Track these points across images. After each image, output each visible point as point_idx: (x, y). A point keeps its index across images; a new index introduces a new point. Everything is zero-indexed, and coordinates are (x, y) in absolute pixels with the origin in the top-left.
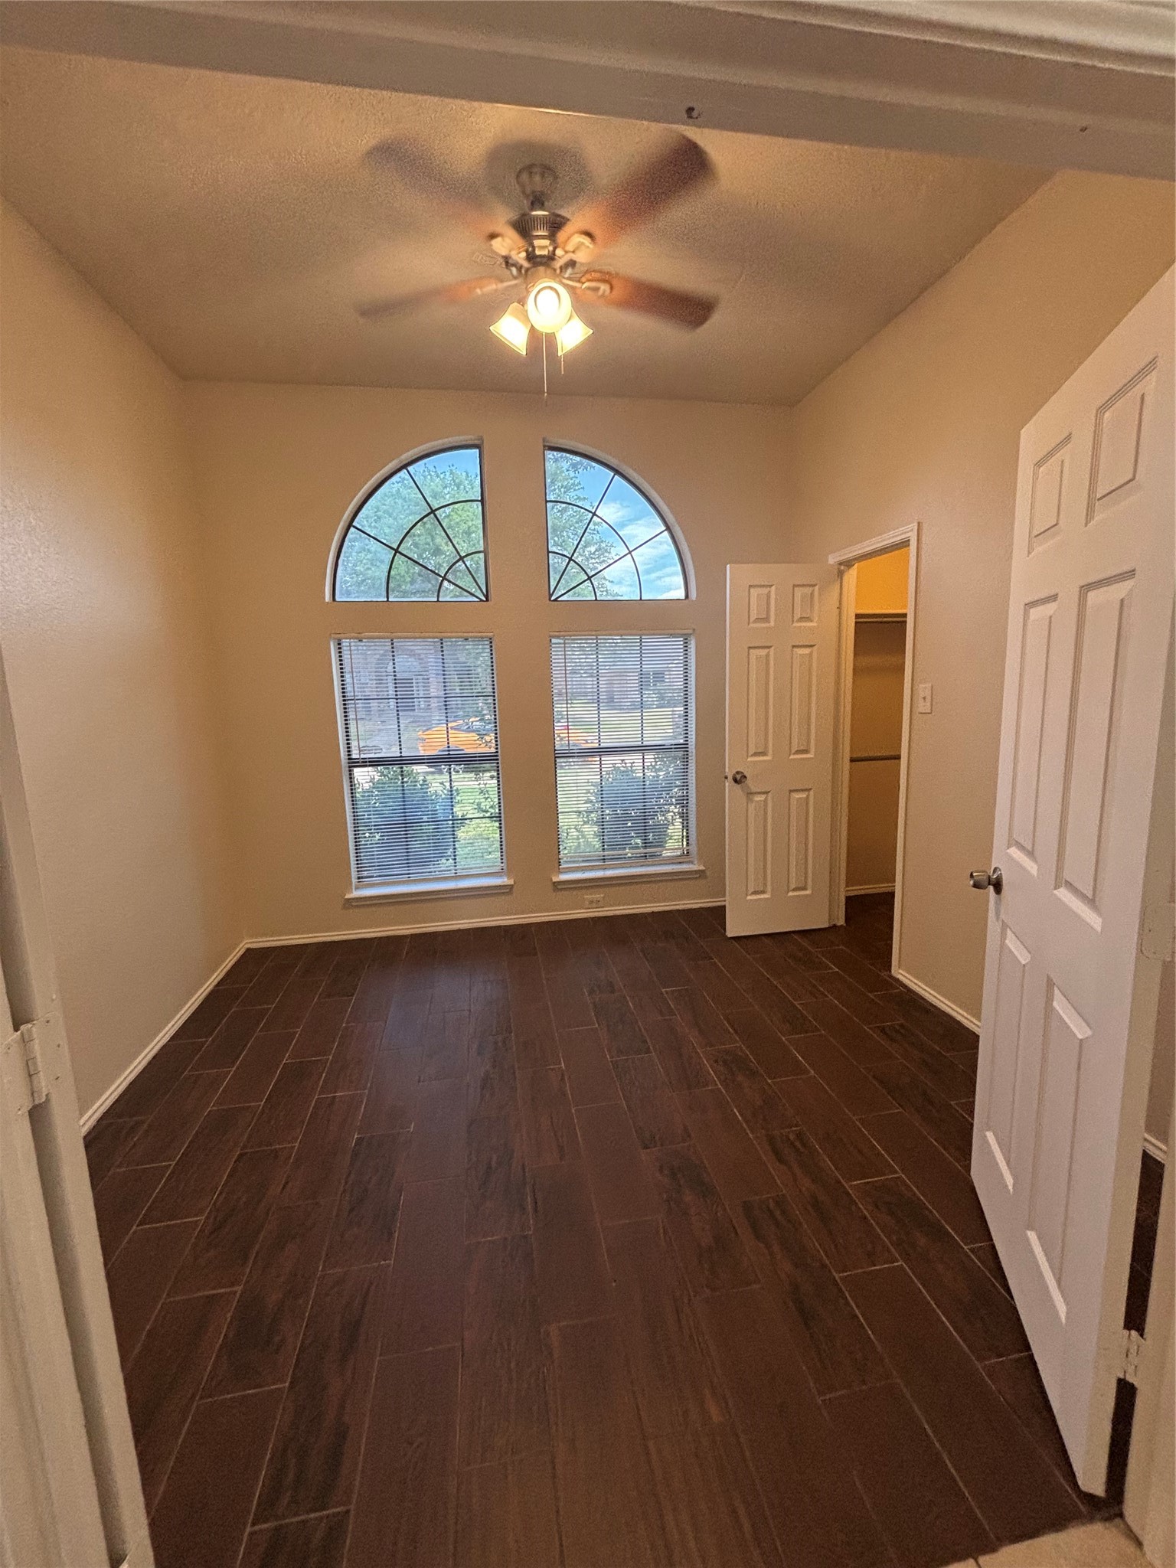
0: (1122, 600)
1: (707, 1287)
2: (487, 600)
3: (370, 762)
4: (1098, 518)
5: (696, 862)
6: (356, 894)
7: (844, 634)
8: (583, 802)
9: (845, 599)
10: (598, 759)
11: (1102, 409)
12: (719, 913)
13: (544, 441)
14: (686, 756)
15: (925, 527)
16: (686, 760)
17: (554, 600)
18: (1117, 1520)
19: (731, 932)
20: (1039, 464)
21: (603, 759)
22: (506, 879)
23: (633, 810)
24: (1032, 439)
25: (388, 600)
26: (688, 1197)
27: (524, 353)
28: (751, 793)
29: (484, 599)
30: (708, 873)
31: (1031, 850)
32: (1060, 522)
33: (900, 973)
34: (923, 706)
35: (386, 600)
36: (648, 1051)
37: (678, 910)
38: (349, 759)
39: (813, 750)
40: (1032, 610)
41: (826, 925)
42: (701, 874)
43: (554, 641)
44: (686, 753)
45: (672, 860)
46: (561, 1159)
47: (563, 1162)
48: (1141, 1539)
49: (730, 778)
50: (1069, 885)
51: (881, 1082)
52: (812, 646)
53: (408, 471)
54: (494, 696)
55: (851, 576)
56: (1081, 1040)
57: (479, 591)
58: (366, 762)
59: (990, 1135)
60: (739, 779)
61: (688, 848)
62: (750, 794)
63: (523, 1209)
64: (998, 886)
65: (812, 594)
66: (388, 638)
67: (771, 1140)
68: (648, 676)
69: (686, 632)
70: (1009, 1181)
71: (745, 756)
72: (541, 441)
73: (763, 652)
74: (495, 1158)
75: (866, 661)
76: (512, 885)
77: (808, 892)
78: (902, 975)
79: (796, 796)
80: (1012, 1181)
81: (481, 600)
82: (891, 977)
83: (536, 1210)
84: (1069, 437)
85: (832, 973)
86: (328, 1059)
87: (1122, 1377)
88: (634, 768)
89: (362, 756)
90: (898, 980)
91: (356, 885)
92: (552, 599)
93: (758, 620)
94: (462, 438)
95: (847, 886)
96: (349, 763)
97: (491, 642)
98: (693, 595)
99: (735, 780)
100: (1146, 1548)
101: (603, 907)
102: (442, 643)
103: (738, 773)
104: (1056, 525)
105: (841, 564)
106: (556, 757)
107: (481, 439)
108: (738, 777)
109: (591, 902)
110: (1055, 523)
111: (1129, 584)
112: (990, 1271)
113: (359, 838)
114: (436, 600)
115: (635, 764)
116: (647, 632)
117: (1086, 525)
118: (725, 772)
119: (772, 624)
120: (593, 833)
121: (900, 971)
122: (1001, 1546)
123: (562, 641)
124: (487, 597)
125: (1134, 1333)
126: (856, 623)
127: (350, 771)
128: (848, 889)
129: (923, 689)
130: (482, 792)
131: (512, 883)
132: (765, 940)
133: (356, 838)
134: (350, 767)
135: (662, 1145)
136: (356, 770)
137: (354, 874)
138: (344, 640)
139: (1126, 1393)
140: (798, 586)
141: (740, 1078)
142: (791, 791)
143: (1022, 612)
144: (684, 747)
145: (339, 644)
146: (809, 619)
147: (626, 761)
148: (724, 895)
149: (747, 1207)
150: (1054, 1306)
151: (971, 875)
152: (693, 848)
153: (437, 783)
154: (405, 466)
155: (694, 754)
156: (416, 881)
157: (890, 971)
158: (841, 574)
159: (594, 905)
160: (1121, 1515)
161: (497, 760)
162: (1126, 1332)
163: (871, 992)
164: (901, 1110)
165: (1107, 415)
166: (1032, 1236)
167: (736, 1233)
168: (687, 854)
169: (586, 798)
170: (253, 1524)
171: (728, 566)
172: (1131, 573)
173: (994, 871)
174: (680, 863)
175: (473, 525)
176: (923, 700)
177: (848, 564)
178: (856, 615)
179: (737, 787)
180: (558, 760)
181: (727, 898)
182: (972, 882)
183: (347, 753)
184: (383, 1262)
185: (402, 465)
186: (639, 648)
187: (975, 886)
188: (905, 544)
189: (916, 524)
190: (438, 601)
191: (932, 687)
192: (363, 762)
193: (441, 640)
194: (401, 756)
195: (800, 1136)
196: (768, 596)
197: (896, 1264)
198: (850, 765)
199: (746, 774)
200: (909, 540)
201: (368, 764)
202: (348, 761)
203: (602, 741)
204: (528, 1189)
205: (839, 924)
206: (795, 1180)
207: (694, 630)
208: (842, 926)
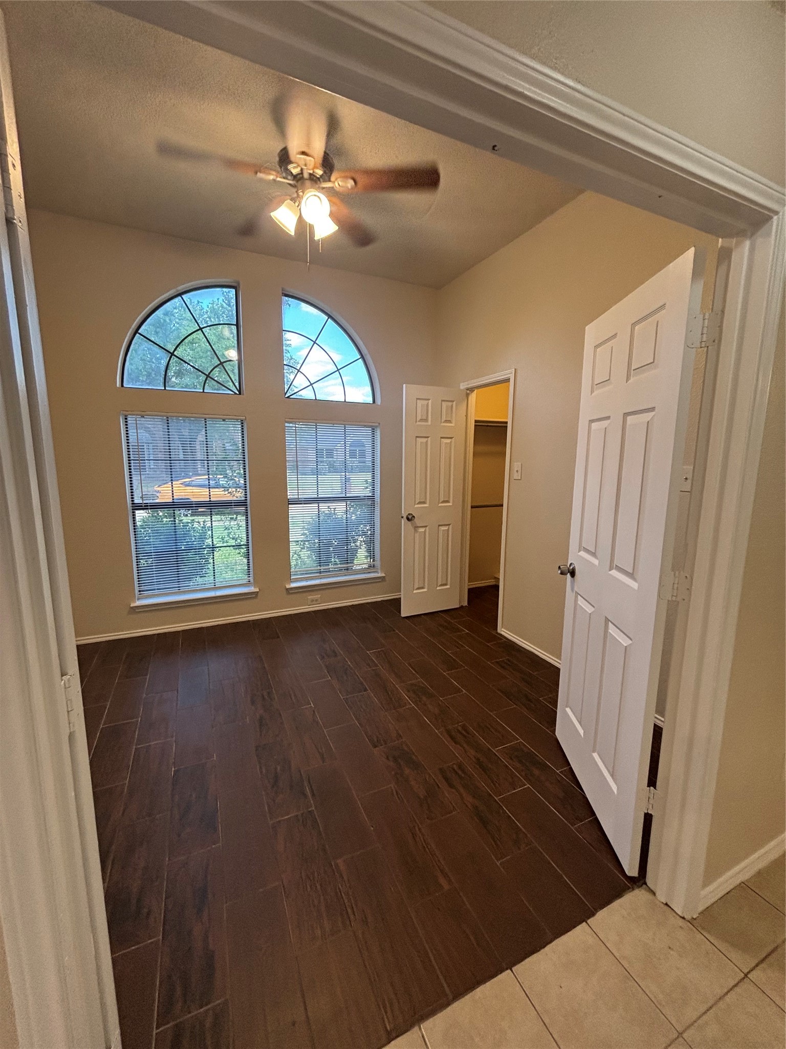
0: (648, 422)
1: (427, 818)
2: (240, 394)
3: (150, 506)
4: (632, 380)
5: (379, 571)
6: (138, 603)
7: (468, 431)
8: (300, 534)
9: (469, 412)
10: (317, 505)
11: (634, 325)
12: (396, 603)
13: (282, 290)
14: (373, 504)
15: (519, 371)
16: (373, 506)
17: (287, 397)
18: (644, 886)
19: (404, 614)
20: (596, 347)
21: (320, 505)
22: (253, 588)
23: (334, 539)
24: (592, 333)
25: (165, 389)
26: (407, 771)
27: (292, 233)
28: (418, 527)
29: (238, 393)
30: (387, 579)
31: (594, 552)
32: (611, 378)
33: (503, 631)
34: (516, 476)
35: (163, 388)
36: (366, 690)
37: (367, 603)
38: (133, 504)
39: (451, 500)
40: (593, 424)
41: (458, 606)
42: (383, 579)
43: (287, 425)
44: (373, 502)
45: (363, 571)
46: (323, 762)
47: (325, 764)
48: (654, 891)
49: (405, 517)
50: (619, 569)
51: (502, 692)
52: (451, 438)
53: (182, 298)
54: (244, 461)
55: (473, 397)
56: (626, 646)
57: (234, 387)
58: (148, 506)
59: (568, 710)
60: (410, 518)
61: (374, 563)
62: (416, 527)
63: (305, 795)
64: (573, 573)
65: (452, 406)
66: (203, 418)
67: (448, 732)
68: (322, 451)
69: (373, 424)
70: (581, 732)
71: (414, 504)
72: (281, 289)
73: (425, 440)
74: (279, 768)
75: (482, 448)
76: (258, 592)
77: (448, 587)
78: (504, 632)
79: (443, 528)
80: (583, 732)
81: (236, 394)
82: (497, 633)
83: (313, 795)
84: (615, 336)
85: (465, 634)
86: (138, 721)
87: (646, 812)
88: (336, 512)
89: (145, 502)
90: (501, 635)
91: (138, 597)
92: (286, 396)
93: (421, 420)
94: (224, 280)
95: (469, 582)
96: (132, 507)
97: (242, 423)
98: (378, 401)
99: (408, 519)
100: (657, 895)
101: (320, 604)
102: (206, 422)
103: (409, 514)
104: (609, 380)
105: (467, 389)
106: (289, 504)
107: (239, 283)
108: (410, 517)
109: (312, 601)
110: (607, 379)
111: (652, 414)
112: (571, 781)
113: (139, 559)
114: (202, 391)
115: (336, 509)
116: (349, 423)
117: (627, 382)
118: (401, 514)
119: (429, 423)
120: (307, 555)
121: (503, 629)
122: (597, 912)
123: (294, 425)
124: (240, 391)
125: (652, 788)
126: (475, 425)
127: (133, 512)
128: (469, 584)
129: (517, 466)
130: (226, 529)
131: (258, 590)
132: (425, 617)
133: (137, 559)
134: (133, 509)
135: (386, 744)
136: (137, 512)
137: (137, 589)
138: (129, 416)
139: (648, 818)
140: (444, 401)
141: (424, 698)
142: (439, 526)
143: (587, 425)
144: (372, 498)
145: (126, 419)
146: (450, 421)
147: (330, 507)
148: (400, 591)
149: (441, 770)
150: (611, 789)
151: (559, 567)
152: (378, 563)
153: (201, 521)
154: (180, 295)
155: (379, 503)
156: (185, 592)
157: (497, 630)
158: (468, 395)
159: (314, 602)
160: (645, 884)
161: (247, 505)
162: (649, 788)
163: (488, 643)
164: (515, 706)
165: (636, 328)
166: (595, 755)
167: (439, 787)
168: (372, 567)
169: (302, 532)
170: (157, 1028)
171: (404, 385)
172: (653, 409)
173: (570, 566)
174: (369, 572)
175: (196, 338)
176: (516, 472)
177: (471, 390)
178: (475, 421)
179: (409, 523)
180: (290, 506)
181: (402, 593)
182: (559, 572)
183: (131, 499)
184: (213, 846)
185: (178, 293)
186: (315, 432)
187: (562, 573)
188: (508, 380)
189: (514, 370)
190: (203, 392)
191: (522, 465)
192: (145, 506)
193: (205, 419)
194: (173, 502)
195: (464, 727)
196: (427, 405)
197: (525, 787)
198: (471, 510)
199: (414, 515)
200: (509, 379)
201: (149, 507)
202: (131, 505)
203: (319, 493)
204: (306, 784)
205: (464, 605)
206: (465, 751)
207: (379, 424)
208: (466, 606)
